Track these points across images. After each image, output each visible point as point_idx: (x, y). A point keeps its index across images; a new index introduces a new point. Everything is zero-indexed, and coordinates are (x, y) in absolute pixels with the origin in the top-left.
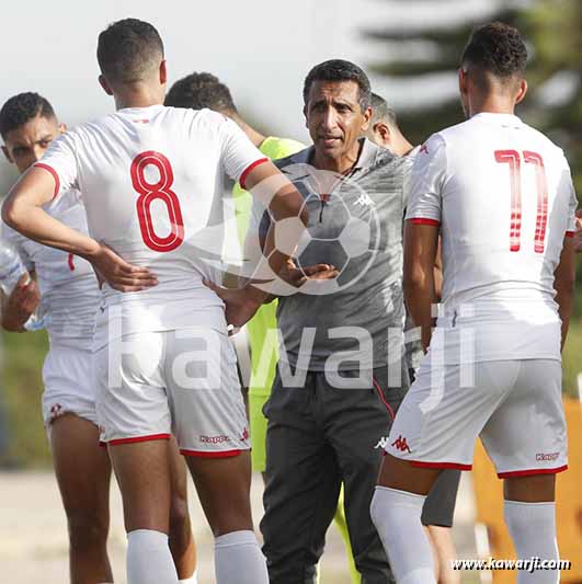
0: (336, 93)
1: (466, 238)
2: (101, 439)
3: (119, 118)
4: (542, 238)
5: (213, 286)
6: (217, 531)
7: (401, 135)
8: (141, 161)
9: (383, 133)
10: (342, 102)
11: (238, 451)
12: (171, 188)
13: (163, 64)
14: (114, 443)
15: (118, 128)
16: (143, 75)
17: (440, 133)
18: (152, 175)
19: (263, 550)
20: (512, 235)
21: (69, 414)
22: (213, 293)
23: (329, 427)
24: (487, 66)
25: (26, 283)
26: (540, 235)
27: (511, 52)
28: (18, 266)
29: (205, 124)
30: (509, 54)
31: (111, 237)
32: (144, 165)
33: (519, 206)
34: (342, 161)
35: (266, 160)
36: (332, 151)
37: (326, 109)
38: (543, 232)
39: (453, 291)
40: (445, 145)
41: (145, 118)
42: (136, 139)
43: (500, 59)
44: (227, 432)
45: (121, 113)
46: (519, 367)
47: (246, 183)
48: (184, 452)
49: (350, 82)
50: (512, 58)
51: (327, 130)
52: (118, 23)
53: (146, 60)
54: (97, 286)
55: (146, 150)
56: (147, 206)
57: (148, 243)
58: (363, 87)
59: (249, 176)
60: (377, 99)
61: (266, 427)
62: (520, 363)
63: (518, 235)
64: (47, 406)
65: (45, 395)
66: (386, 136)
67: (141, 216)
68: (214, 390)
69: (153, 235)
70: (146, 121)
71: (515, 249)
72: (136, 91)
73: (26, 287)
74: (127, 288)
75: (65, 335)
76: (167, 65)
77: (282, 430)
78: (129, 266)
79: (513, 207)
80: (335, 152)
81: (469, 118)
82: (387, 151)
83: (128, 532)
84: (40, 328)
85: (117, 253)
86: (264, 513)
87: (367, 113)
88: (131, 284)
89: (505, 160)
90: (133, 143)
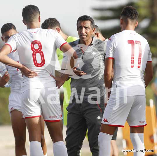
0: (84, 24)
1: (120, 64)
2: (23, 117)
3: (28, 31)
4: (140, 64)
5: (53, 76)
6: (54, 141)
7: (102, 36)
8: (33, 43)
9: (97, 35)
10: (86, 26)
11: (59, 120)
12: (41, 50)
13: (39, 17)
14: (26, 118)
15: (27, 34)
16: (34, 20)
17: (114, 35)
18: (36, 47)
19: (66, 146)
20: (131, 63)
21: (15, 110)
22: (52, 78)
23: (84, 113)
24: (128, 17)
25: (7, 74)
26: (139, 63)
27: (134, 13)
28: (5, 69)
29: (51, 33)
30: (134, 14)
31: (25, 63)
32: (34, 44)
33: (134, 55)
34: (87, 42)
35: (67, 43)
36: (84, 39)
37: (82, 28)
38: (140, 62)
39: (116, 78)
40: (115, 38)
41: (35, 31)
42: (32, 37)
43: (132, 15)
44: (56, 115)
45: (28, 30)
46: (134, 98)
47: (61, 49)
48: (45, 120)
49: (88, 21)
50: (135, 15)
51: (82, 34)
52: (28, 6)
53: (35, 16)
54: (22, 76)
55: (35, 40)
56: (35, 55)
57: (35, 65)
58: (92, 22)
59: (62, 47)
60: (96, 26)
61: (67, 113)
62: (134, 97)
63: (133, 63)
64: (10, 108)
65: (9, 105)
66: (98, 36)
67: (33, 58)
68: (53, 104)
69: (37, 63)
70: (35, 32)
71: (132, 67)
72: (32, 24)
73: (7, 75)
74: (30, 77)
75: (15, 89)
76: (40, 17)
77: (72, 114)
78: (30, 71)
79: (132, 55)
80: (85, 40)
81: (122, 31)
82: (100, 40)
83: (30, 142)
84: (8, 87)
85: (27, 67)
86: (66, 136)
87: (94, 29)
88: (31, 76)
89: (130, 43)
90: (31, 38)
